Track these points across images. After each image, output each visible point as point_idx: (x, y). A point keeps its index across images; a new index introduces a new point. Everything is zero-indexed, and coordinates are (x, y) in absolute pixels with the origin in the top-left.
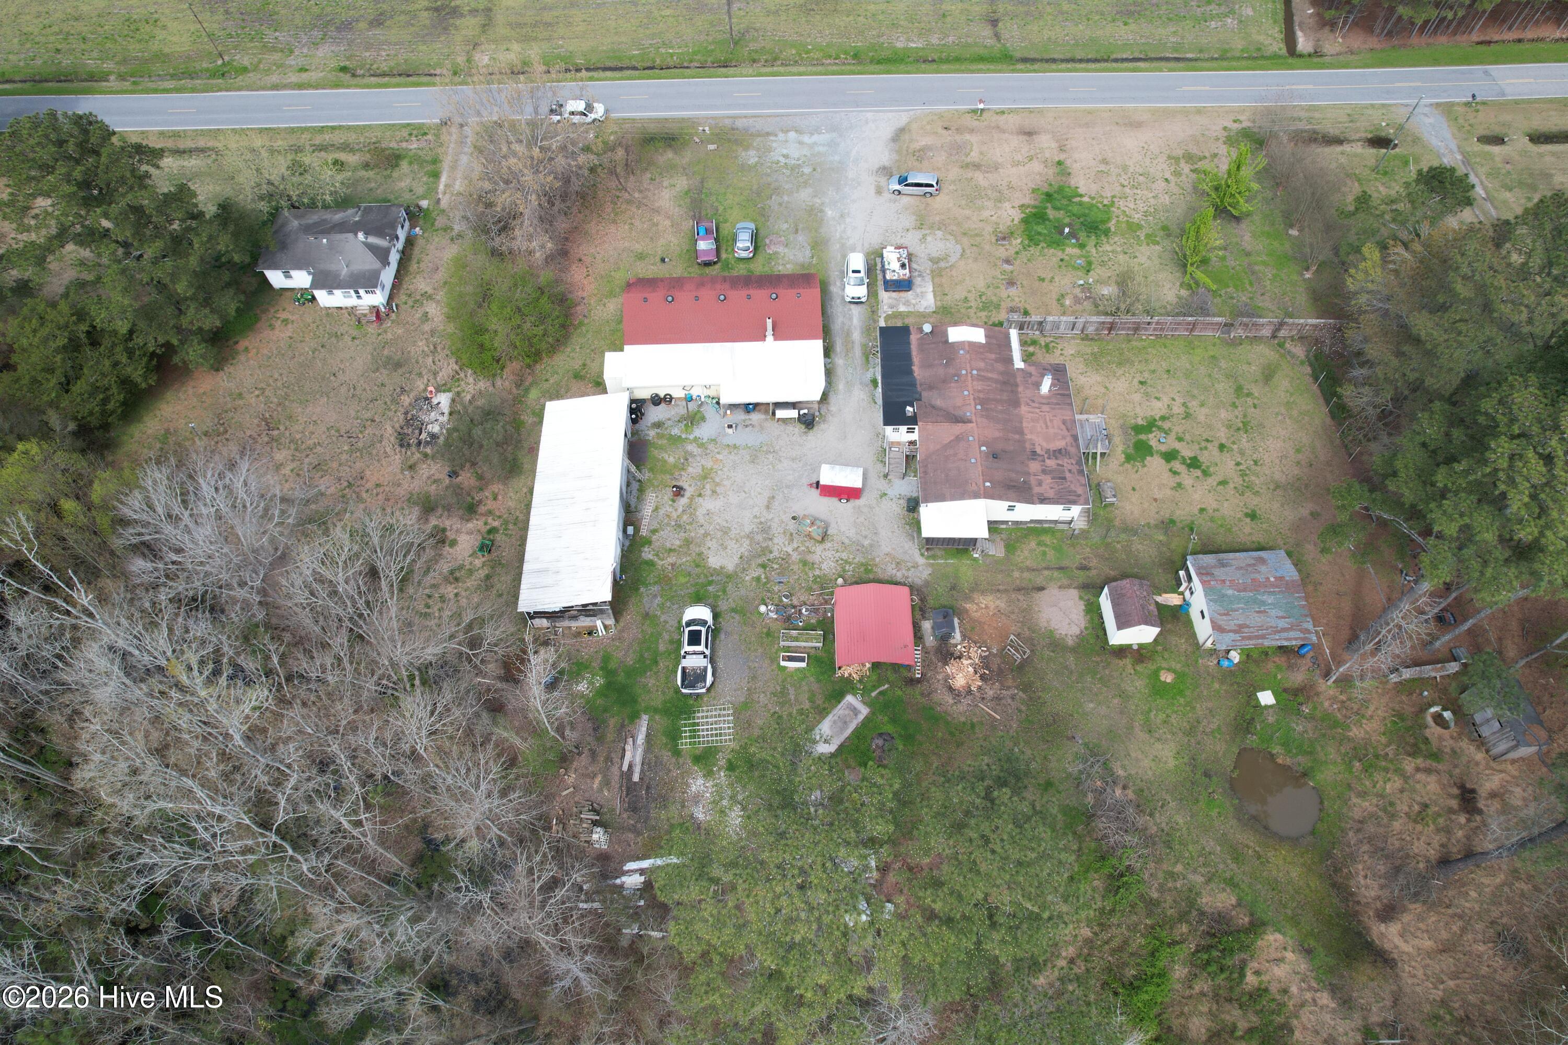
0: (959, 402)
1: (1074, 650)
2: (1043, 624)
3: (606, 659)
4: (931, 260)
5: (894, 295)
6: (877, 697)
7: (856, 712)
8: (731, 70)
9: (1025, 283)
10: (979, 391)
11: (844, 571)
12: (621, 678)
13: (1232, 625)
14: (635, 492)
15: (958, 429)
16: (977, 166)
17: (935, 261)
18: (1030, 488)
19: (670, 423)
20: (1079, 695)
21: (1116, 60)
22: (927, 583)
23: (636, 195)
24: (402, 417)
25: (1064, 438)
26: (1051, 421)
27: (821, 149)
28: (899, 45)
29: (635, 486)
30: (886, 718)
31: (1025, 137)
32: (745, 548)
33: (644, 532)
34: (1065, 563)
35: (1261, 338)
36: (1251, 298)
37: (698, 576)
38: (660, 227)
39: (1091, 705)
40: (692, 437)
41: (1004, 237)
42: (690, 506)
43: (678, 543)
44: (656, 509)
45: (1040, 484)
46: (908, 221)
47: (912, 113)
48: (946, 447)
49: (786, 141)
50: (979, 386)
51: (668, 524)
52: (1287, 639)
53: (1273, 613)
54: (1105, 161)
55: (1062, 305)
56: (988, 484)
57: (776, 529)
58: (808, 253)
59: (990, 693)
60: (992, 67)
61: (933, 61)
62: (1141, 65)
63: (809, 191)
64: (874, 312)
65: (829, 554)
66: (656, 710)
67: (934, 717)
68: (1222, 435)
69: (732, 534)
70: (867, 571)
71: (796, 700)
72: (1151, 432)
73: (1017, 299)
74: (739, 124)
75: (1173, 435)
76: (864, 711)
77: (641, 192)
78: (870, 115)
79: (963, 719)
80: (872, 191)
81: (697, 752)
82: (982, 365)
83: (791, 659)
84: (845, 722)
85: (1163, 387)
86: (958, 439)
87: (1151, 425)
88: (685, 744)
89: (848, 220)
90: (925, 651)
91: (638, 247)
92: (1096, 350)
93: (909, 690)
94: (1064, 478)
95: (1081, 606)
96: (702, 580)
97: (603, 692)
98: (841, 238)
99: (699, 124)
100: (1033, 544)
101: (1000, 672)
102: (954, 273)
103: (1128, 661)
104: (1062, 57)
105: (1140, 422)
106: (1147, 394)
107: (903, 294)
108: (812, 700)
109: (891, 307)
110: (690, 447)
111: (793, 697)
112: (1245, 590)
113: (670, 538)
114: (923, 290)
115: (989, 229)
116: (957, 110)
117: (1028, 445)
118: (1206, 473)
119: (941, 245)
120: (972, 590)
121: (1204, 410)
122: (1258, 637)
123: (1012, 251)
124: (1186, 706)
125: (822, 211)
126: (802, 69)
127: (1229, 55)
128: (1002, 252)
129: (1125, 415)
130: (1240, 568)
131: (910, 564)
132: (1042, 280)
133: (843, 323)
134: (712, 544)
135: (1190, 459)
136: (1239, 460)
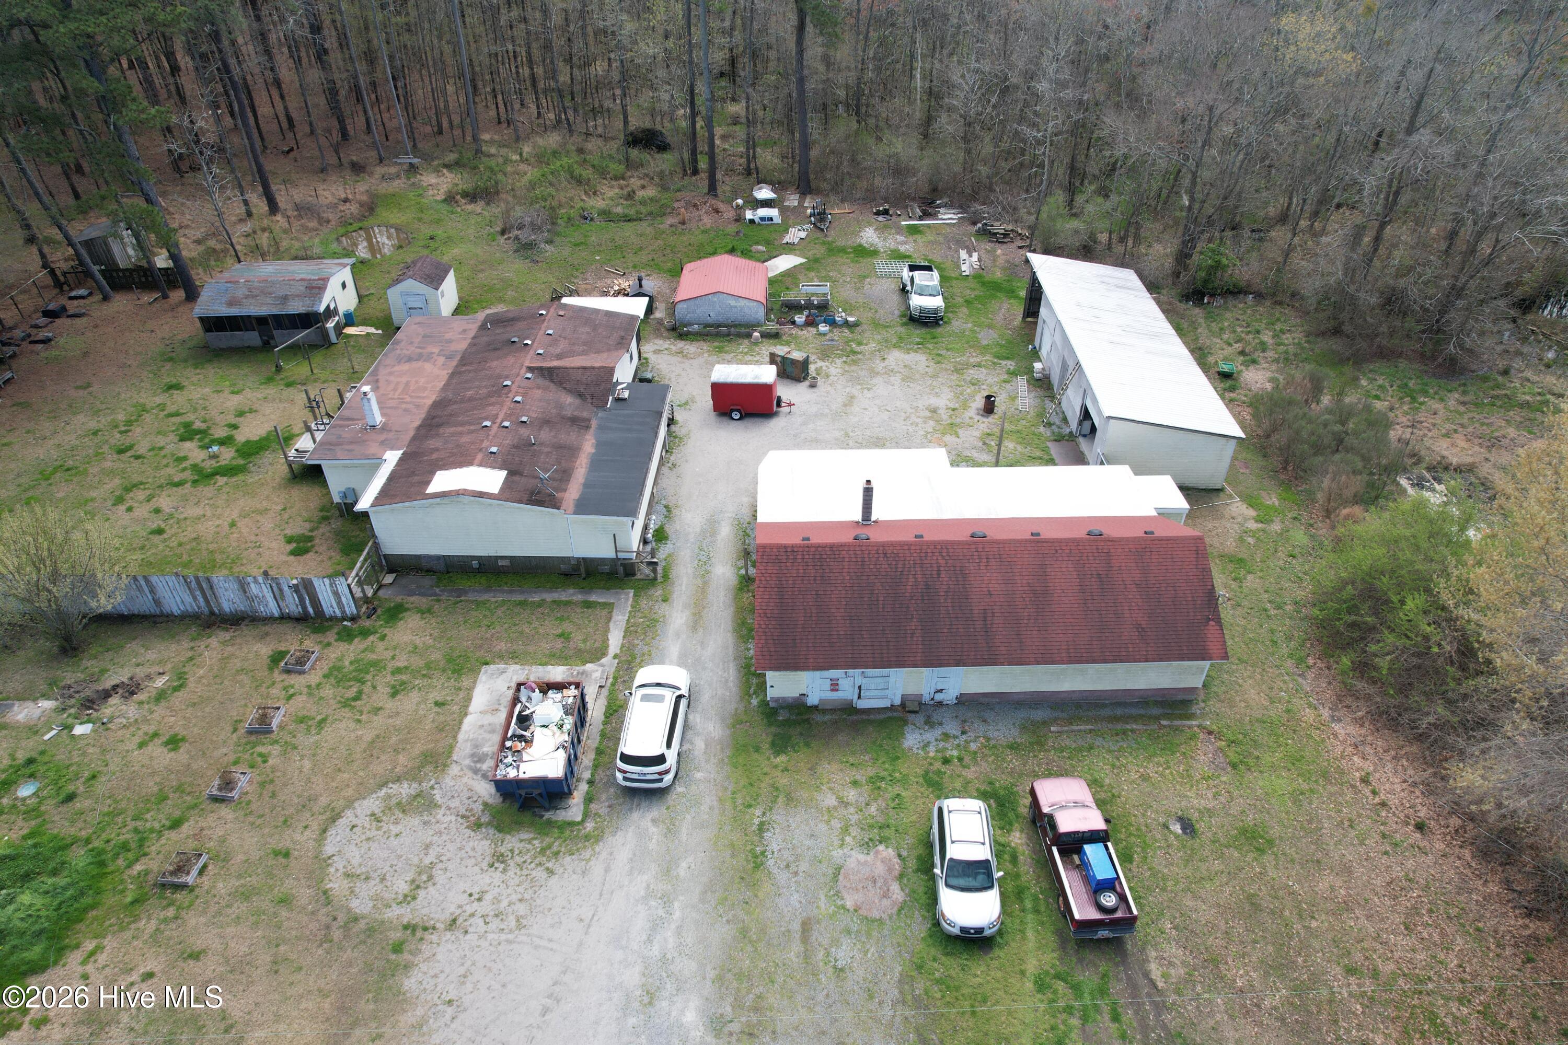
15: (552, 362)
33: (1023, 380)
37: (939, 348)
43: (972, 371)
44: (1014, 399)
51: (990, 386)
57: (841, 380)
58: (774, 841)
87: (208, 476)
96: (931, 346)
113: (985, 375)
117: (454, 363)
118: (187, 425)
119: (380, 860)
134: (922, 369)
135: (191, 439)
136: (118, 436)
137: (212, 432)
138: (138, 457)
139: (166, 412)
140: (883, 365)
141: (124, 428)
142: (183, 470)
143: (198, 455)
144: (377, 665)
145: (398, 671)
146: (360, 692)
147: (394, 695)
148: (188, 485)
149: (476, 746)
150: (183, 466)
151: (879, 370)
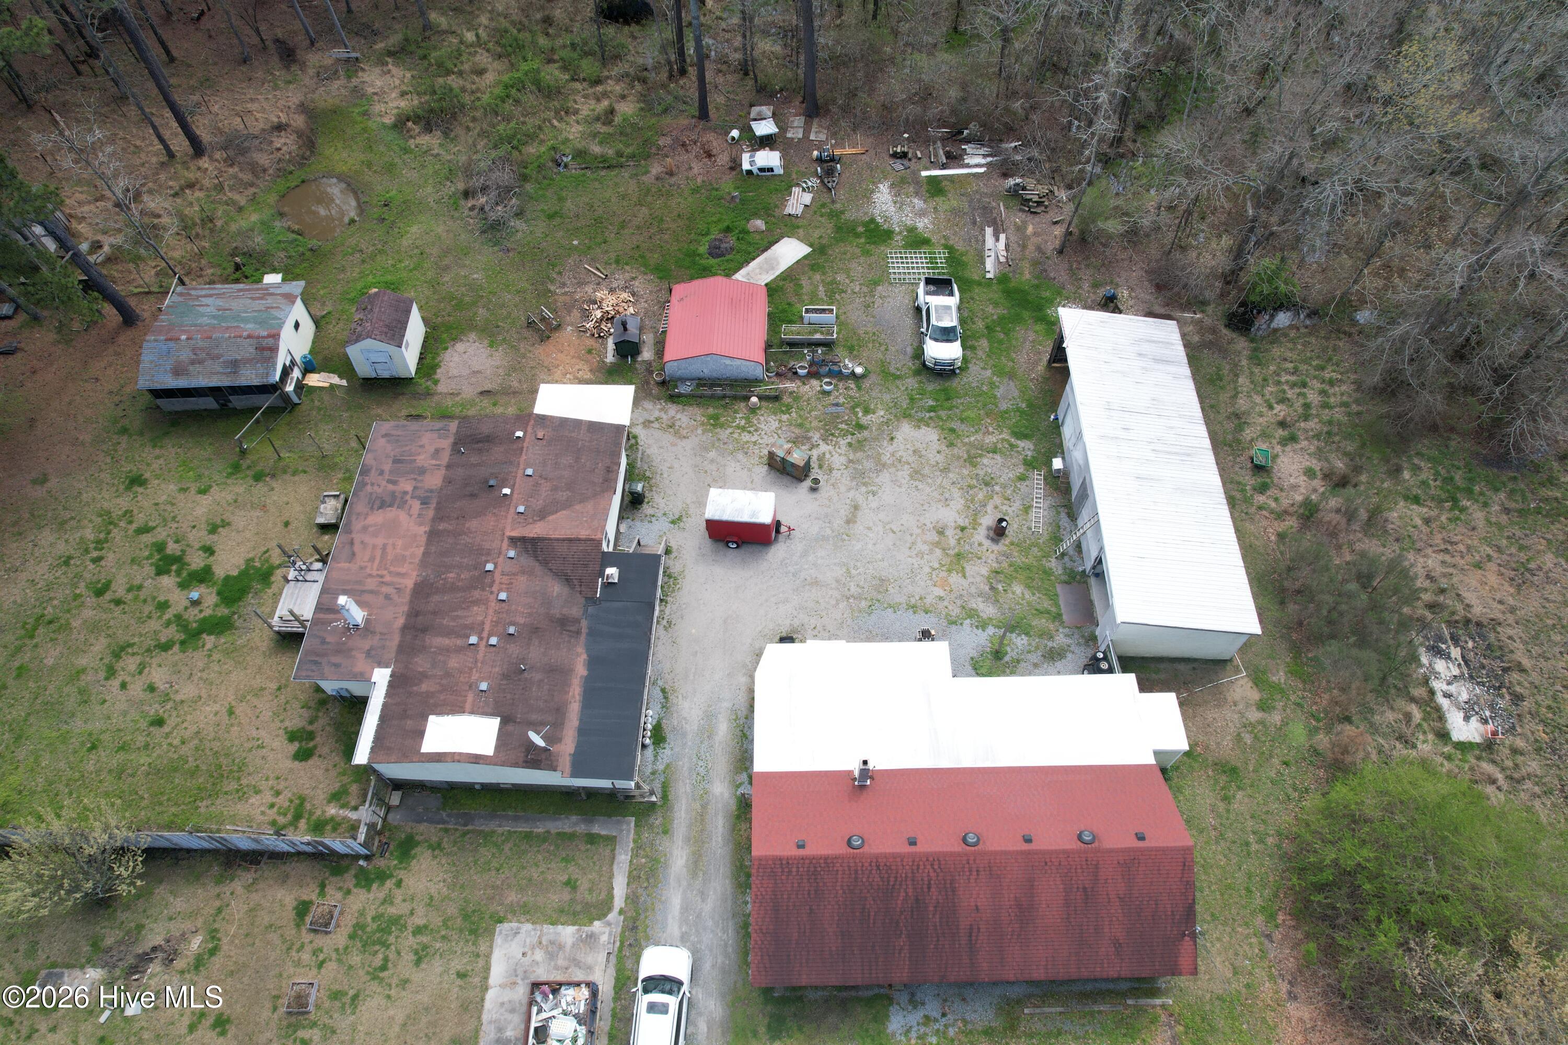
0: (522, 582)
1: (471, 326)
2: (498, 355)
10: (477, 602)
12: (1026, 314)
30: (712, 269)
33: (1037, 478)
37: (949, 418)
42: (976, 513)
43: (985, 461)
44: (1027, 509)
48: (567, 505)
51: (1004, 487)
56: (519, 434)
59: (590, 289)
65: (770, 439)
66: (979, 284)
68: (85, 614)
70: (716, 418)
71: (815, 285)
72: (202, 621)
75: (170, 614)
81: (926, 247)
84: (763, 266)
86: (542, 515)
87: (195, 634)
88: (941, 256)
94: (396, 461)
95: (440, 373)
96: (943, 414)
105: (209, 640)
106: (166, 698)
110: (988, 610)
111: (818, 287)
117: (430, 513)
118: (160, 548)
130: (218, 357)
134: (932, 457)
135: (168, 572)
136: (91, 566)
137: (187, 559)
138: (118, 602)
139: (134, 526)
140: (891, 449)
141: (95, 554)
142: (168, 624)
143: (179, 599)
144: (396, 922)
145: (418, 931)
146: (386, 959)
147: (418, 962)
148: (176, 648)
149: (500, 1030)
150: (166, 617)
151: (886, 458)
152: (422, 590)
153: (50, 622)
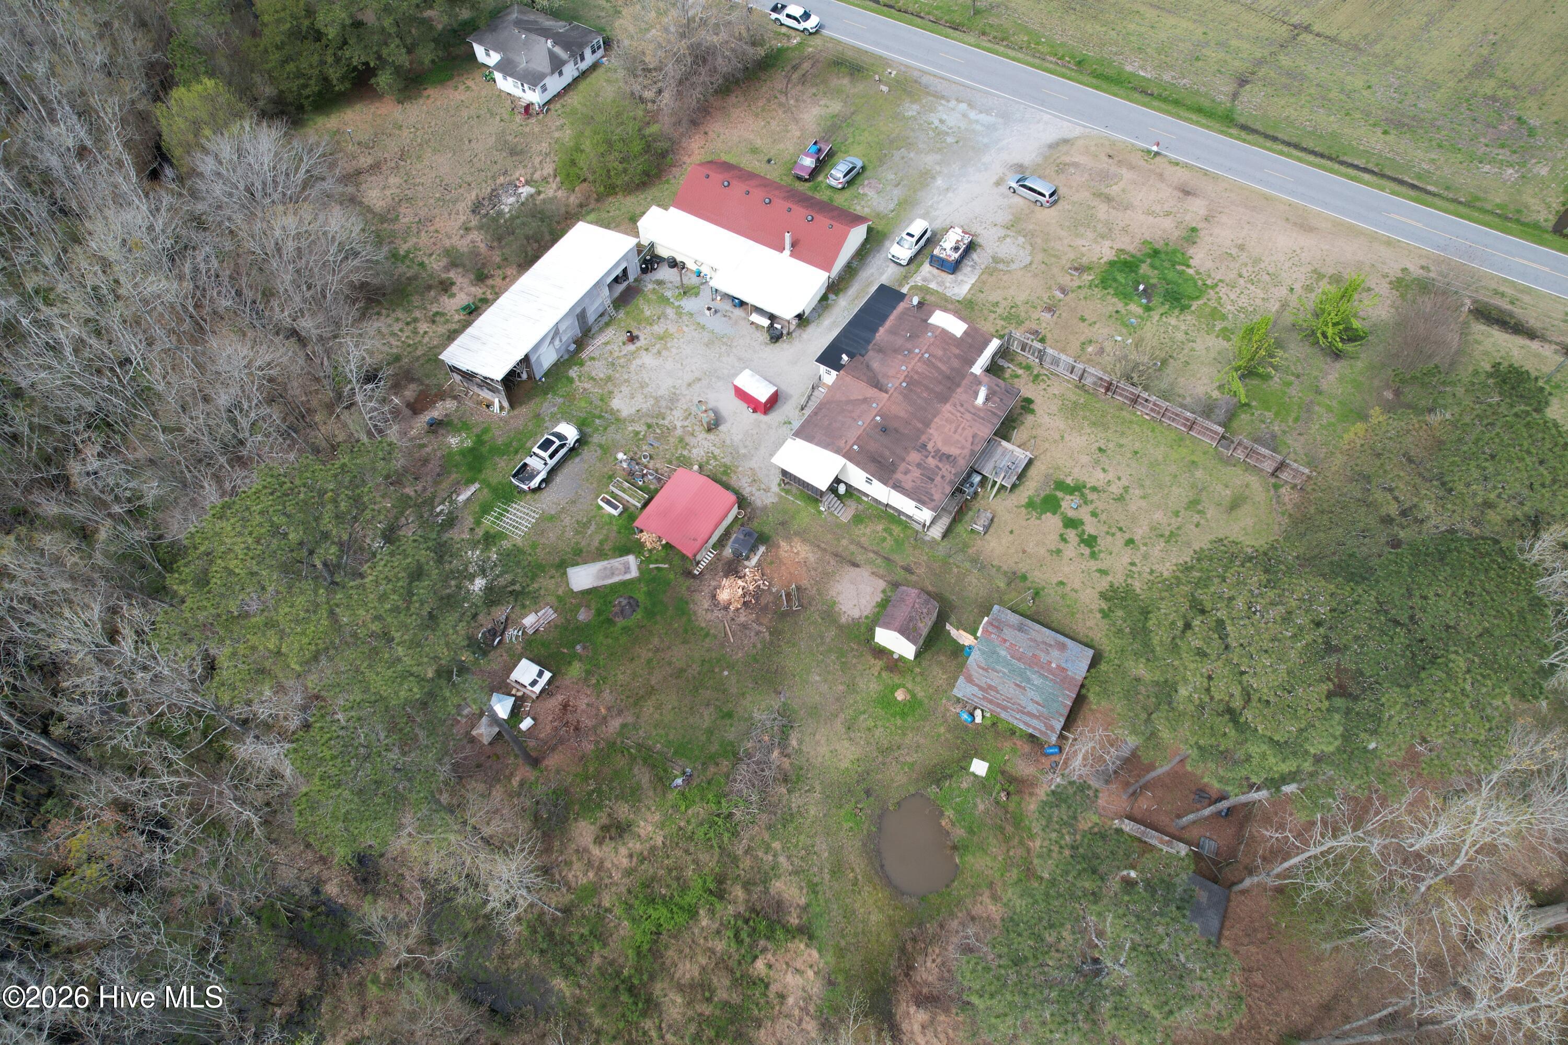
0: (891, 372)
1: (841, 627)
2: (833, 593)
3: (486, 431)
4: (993, 258)
5: (935, 271)
6: (652, 569)
7: (627, 570)
8: (957, 34)
9: (1064, 315)
10: (917, 372)
11: (707, 463)
12: (484, 450)
13: (983, 682)
14: (602, 323)
15: (872, 392)
16: (1108, 199)
17: (996, 260)
18: (894, 472)
19: (670, 285)
20: (814, 664)
21: (1342, 163)
22: (765, 508)
23: (792, 102)
24: (489, 190)
25: (963, 448)
26: (964, 429)
27: (978, 127)
28: (1129, 68)
29: (606, 318)
30: (645, 589)
31: (1181, 195)
32: (646, 406)
33: (584, 355)
34: (896, 557)
35: (1262, 470)
36: (1284, 432)
37: (596, 408)
38: (789, 135)
39: (818, 678)
40: (677, 304)
41: (1081, 269)
42: (633, 353)
43: (602, 376)
44: (606, 343)
45: (906, 473)
46: (1004, 217)
47: (1087, 130)
48: (849, 402)
49: (953, 109)
50: (920, 368)
51: (606, 359)
52: (1026, 724)
53: (1031, 694)
54: (1241, 248)
55: (1083, 349)
56: (855, 447)
57: (682, 404)
58: (892, 206)
59: (742, 619)
60: (1204, 121)
61: (1152, 95)
62: (1367, 177)
63: (938, 157)
64: (906, 278)
65: (706, 444)
66: (489, 485)
67: (683, 609)
68: (1139, 533)
69: (646, 391)
70: (725, 473)
71: (590, 536)
72: (1071, 494)
73: (1044, 325)
74: (925, 80)
75: (1090, 508)
76: (634, 573)
77: (797, 101)
78: (1046, 117)
79: (703, 625)
80: (994, 179)
81: (492, 531)
82: (940, 353)
83: (608, 503)
84: (613, 574)
85: (1119, 464)
86: (865, 400)
87: (1077, 489)
88: (488, 521)
89: (950, 195)
90: (718, 558)
91: (758, 143)
92: (1082, 401)
93: (681, 579)
94: (933, 480)
95: (879, 597)
96: (597, 412)
97: (464, 453)
98: (931, 206)
99: (890, 66)
100: (880, 527)
101: (765, 609)
102: (1005, 278)
103: (879, 664)
104: (1286, 138)
105: (1069, 481)
106: (1097, 462)
107: (944, 275)
108: (601, 543)
109: (924, 280)
110: (670, 312)
111: (589, 532)
112: (1019, 660)
113: (598, 369)
114: (965, 279)
115: (1072, 256)
116: (1133, 145)
117: (924, 438)
118: (1093, 555)
119: (1014, 250)
120: (797, 534)
121: (1143, 504)
122: (998, 705)
123: (1077, 283)
124: (899, 728)
125: (933, 178)
126: (1020, 55)
127: (1478, 204)
128: (1065, 280)
129: (1058, 468)
130: (1031, 640)
131: (763, 486)
132: (1083, 320)
133: (872, 275)
134: (625, 390)
135: (1090, 536)
136: (1137, 561)
137: (1077, 539)
138: (1121, 529)
139: (1109, 578)
140: (644, 406)
141: (1134, 569)
142: (1092, 501)
143: (1084, 514)
150: (1093, 506)
151: (652, 401)
152: (944, 399)
153: (1162, 536)
